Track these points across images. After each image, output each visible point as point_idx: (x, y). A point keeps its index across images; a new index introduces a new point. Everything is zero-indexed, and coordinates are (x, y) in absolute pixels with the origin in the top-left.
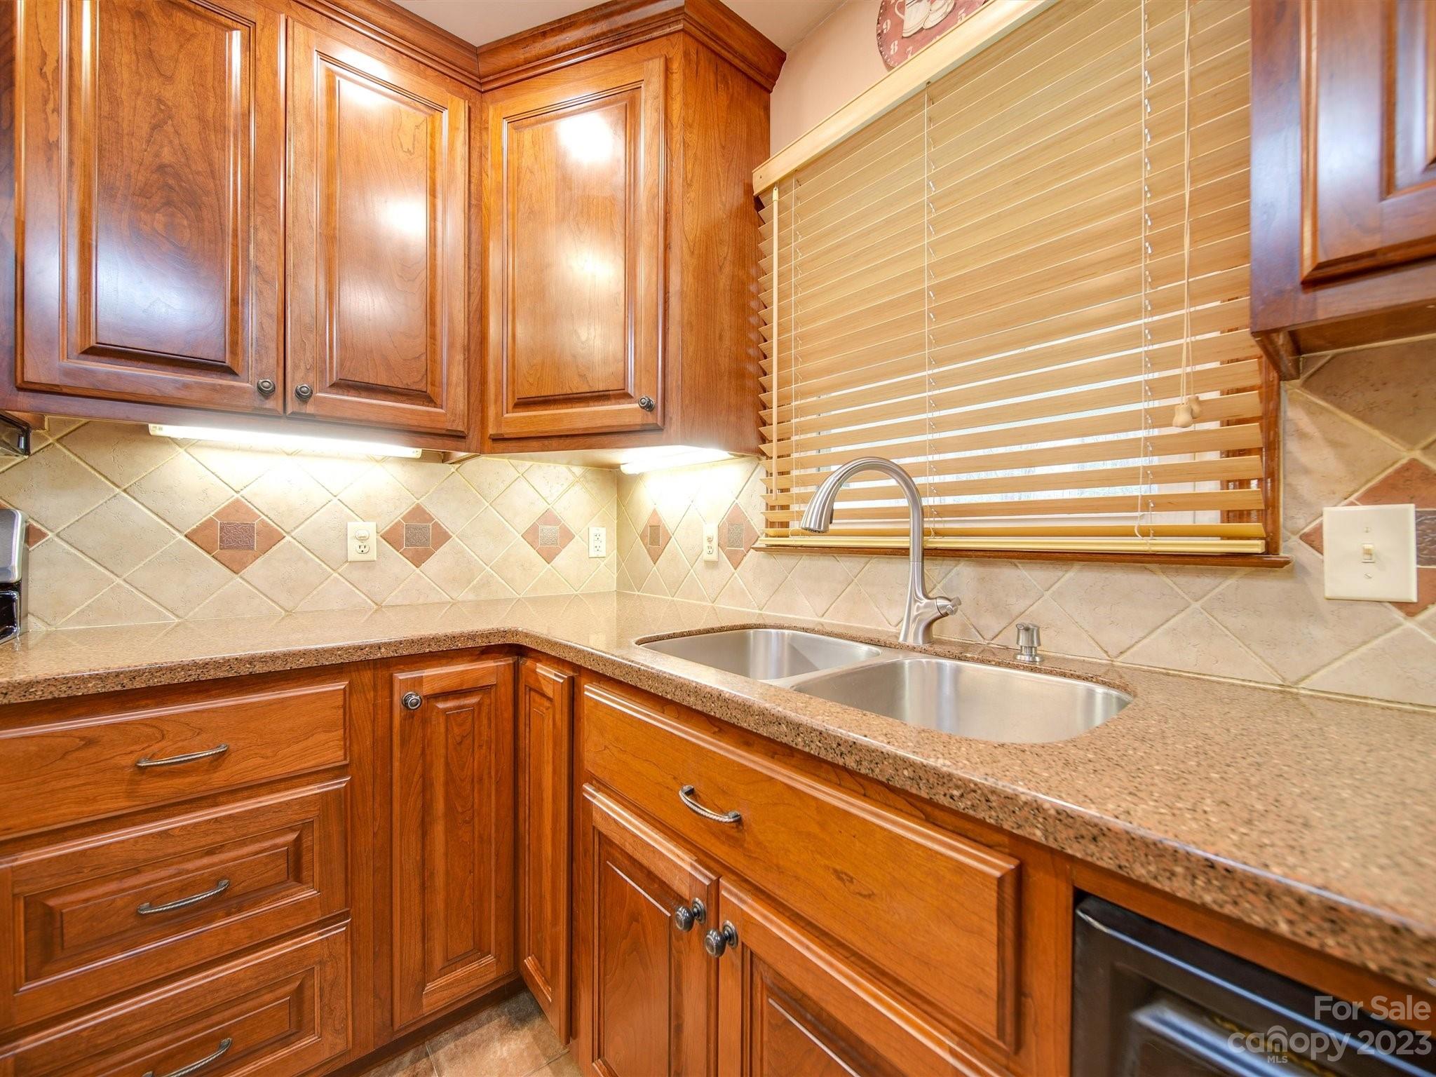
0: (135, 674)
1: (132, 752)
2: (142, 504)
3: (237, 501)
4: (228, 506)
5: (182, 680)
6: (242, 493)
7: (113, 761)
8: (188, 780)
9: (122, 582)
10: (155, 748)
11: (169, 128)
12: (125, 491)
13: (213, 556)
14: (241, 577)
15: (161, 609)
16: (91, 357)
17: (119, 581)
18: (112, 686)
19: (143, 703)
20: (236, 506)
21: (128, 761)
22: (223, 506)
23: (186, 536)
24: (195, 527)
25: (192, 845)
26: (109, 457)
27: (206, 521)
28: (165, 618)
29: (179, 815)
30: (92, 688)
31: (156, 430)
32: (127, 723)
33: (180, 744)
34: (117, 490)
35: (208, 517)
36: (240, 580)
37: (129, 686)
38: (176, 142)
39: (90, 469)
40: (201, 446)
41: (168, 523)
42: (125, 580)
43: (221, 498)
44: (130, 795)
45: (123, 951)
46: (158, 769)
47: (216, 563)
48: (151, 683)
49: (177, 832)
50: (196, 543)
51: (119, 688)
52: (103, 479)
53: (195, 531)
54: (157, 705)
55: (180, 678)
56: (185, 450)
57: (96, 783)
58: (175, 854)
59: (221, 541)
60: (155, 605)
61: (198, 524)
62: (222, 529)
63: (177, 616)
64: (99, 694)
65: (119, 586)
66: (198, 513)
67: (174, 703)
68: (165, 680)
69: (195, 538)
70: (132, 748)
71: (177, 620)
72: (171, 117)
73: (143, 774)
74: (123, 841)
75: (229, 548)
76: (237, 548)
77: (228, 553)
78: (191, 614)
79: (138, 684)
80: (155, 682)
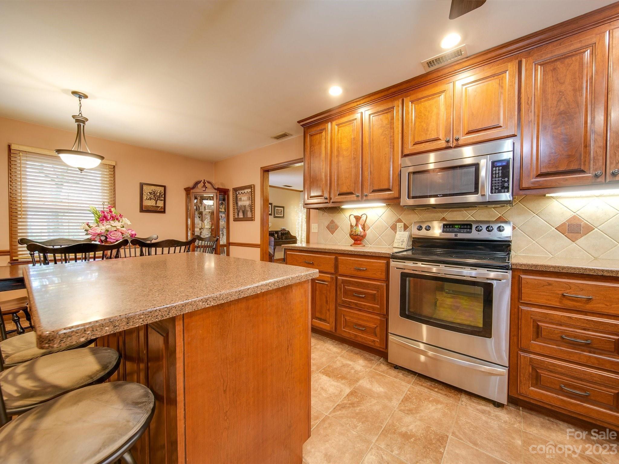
0: (563, 268)
1: (561, 290)
2: (542, 218)
3: (575, 216)
4: (571, 218)
5: (578, 273)
6: (576, 213)
7: (556, 291)
8: (578, 304)
9: (535, 243)
10: (568, 291)
11: (563, 99)
12: (537, 214)
13: (565, 236)
14: (576, 243)
15: (547, 252)
16: (538, 177)
17: (534, 242)
18: (556, 270)
19: (564, 277)
20: (574, 218)
21: (560, 292)
22: (569, 218)
23: (555, 228)
24: (558, 225)
25: (578, 325)
26: (532, 205)
27: (563, 223)
28: (548, 255)
29: (574, 314)
30: (551, 270)
31: (547, 195)
32: (560, 282)
33: (576, 292)
34: (534, 215)
35: (563, 222)
36: (575, 245)
37: (561, 271)
38: (565, 102)
39: (527, 209)
40: (562, 198)
41: (550, 224)
42: (536, 242)
43: (569, 215)
44: (560, 302)
45: (556, 346)
46: (568, 297)
47: (566, 238)
48: (568, 271)
49: (574, 318)
50: (559, 231)
51: (559, 271)
52: (531, 212)
53: (558, 227)
54: (568, 279)
55: (577, 272)
56: (556, 200)
57: (551, 296)
58: (573, 325)
59: (568, 230)
60: (545, 250)
61: (560, 224)
62: (568, 226)
63: (552, 254)
64: (553, 272)
65: (534, 243)
66: (560, 220)
67: (573, 279)
68: (573, 271)
69: (558, 229)
70: (561, 289)
71: (552, 256)
72: (563, 95)
73: (564, 298)
74: (558, 315)
75: (572, 233)
76: (574, 233)
77: (570, 234)
78: (557, 254)
79: (564, 271)
80: (569, 271)
